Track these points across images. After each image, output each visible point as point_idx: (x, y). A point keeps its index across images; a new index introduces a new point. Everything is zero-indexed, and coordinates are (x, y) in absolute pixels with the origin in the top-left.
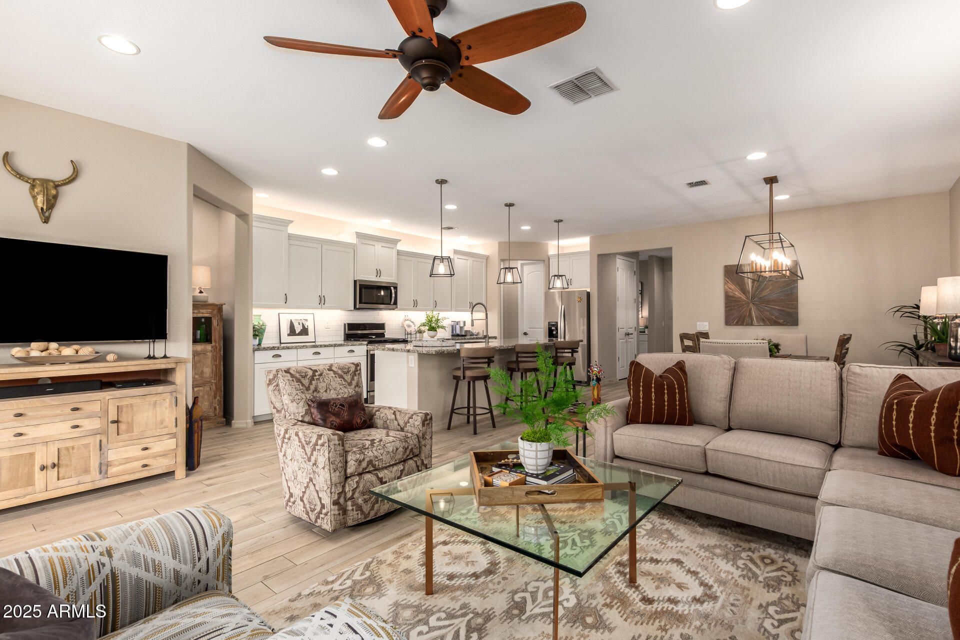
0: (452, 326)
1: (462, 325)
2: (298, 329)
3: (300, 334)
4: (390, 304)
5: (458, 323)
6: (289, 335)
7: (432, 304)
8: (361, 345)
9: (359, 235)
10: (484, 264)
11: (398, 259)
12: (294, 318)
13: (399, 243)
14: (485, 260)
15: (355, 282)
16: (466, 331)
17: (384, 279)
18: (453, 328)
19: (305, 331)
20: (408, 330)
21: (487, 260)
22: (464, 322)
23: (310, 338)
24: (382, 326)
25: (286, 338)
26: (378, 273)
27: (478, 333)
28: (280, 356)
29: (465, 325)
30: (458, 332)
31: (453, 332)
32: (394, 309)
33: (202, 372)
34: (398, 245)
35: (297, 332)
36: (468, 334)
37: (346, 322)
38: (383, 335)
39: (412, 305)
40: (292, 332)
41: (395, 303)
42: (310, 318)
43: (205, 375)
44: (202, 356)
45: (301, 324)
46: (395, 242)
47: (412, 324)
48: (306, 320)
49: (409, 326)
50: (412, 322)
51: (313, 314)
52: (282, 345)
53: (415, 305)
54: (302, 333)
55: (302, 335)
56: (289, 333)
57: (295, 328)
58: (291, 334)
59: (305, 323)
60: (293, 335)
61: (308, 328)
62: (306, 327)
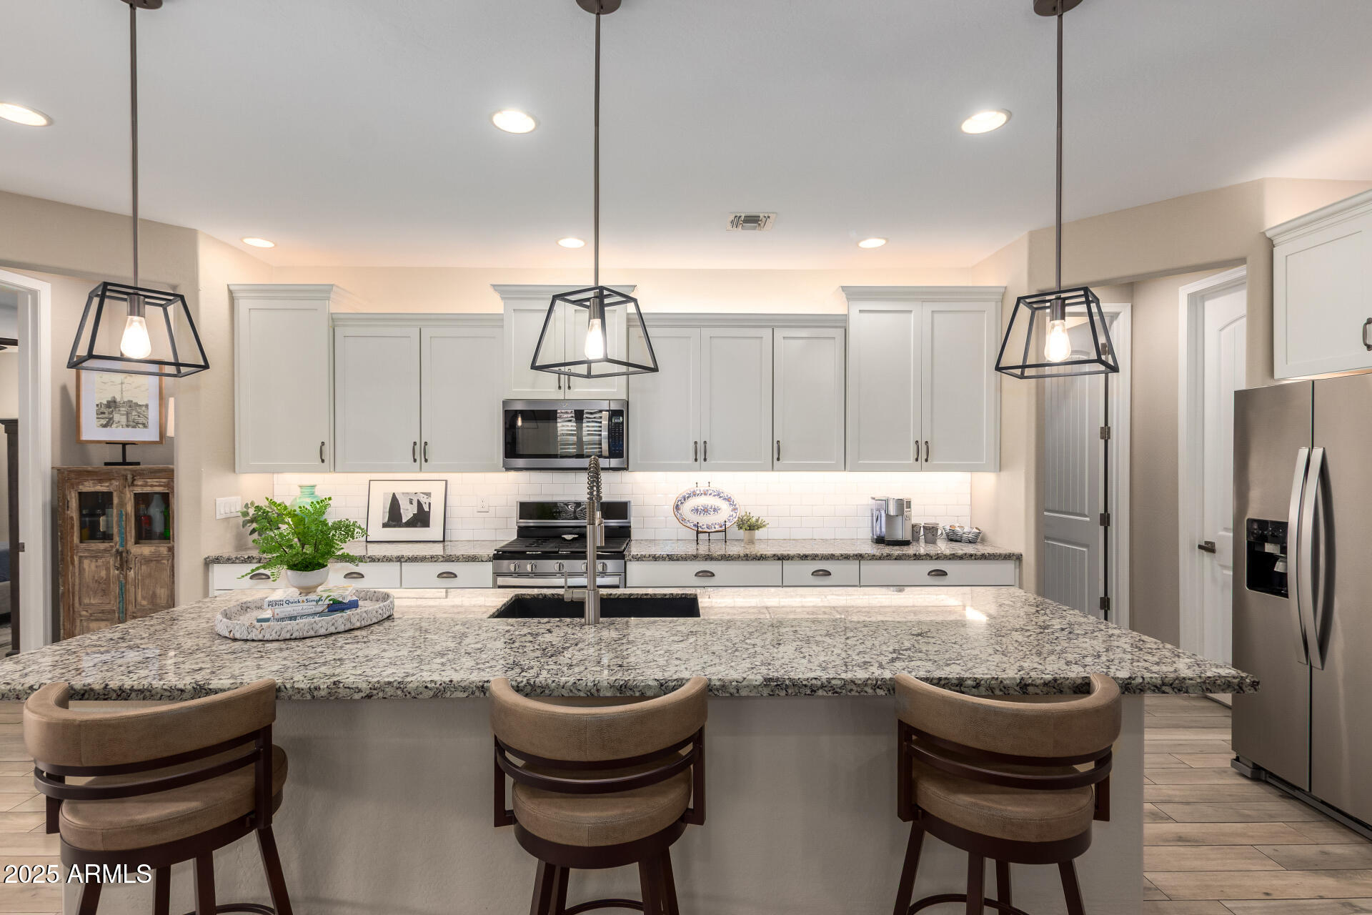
1: (893, 511)
2: (408, 512)
3: (412, 523)
6: (385, 525)
7: (766, 450)
12: (399, 489)
19: (421, 519)
21: (1002, 301)
22: (901, 504)
23: (434, 531)
25: (377, 531)
26: (563, 379)
30: (883, 528)
33: (154, 595)
35: (404, 520)
39: (692, 456)
40: (394, 518)
41: (618, 452)
42: (437, 491)
43: (158, 601)
44: (153, 564)
45: (415, 503)
47: (722, 504)
48: (428, 495)
49: (705, 510)
50: (728, 499)
51: (446, 481)
52: (369, 545)
53: (701, 455)
54: (417, 523)
55: (415, 526)
56: (386, 520)
57: (402, 511)
58: (391, 522)
59: (424, 500)
60: (394, 523)
61: (429, 512)
62: (426, 509)
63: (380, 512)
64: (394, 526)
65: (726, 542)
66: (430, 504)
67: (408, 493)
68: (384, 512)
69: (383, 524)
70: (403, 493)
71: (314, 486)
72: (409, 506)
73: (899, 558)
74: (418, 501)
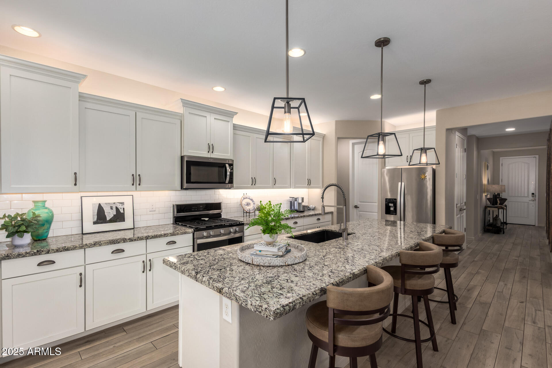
0: (291, 202)
1: (300, 201)
2: (110, 214)
4: (224, 183)
5: (296, 199)
6: (95, 223)
7: (271, 181)
8: (185, 233)
9: (186, 103)
10: (321, 142)
11: (234, 134)
12: (103, 201)
13: (235, 117)
14: (321, 139)
15: (182, 158)
16: (304, 206)
17: (217, 155)
18: (292, 204)
19: (119, 217)
20: (247, 208)
21: (323, 138)
22: (303, 199)
23: (128, 223)
24: (218, 206)
25: (89, 227)
26: (211, 148)
27: (315, 207)
28: (53, 262)
29: (303, 201)
30: (296, 207)
31: (291, 207)
32: (230, 188)
34: (234, 119)
35: (108, 219)
36: (306, 209)
37: (175, 203)
38: (219, 215)
39: (251, 183)
40: (101, 218)
41: (231, 182)
42: (127, 200)
45: (114, 209)
46: (231, 114)
47: (251, 202)
48: (123, 203)
49: (248, 204)
50: (252, 200)
51: (133, 195)
52: (84, 236)
53: (254, 183)
54: (116, 220)
55: (116, 222)
56: (95, 219)
57: (106, 214)
58: (99, 221)
59: (120, 206)
60: (101, 221)
61: (124, 213)
62: (122, 211)
63: (90, 215)
64: (102, 223)
65: (255, 216)
66: (124, 209)
67: (109, 203)
68: (93, 215)
69: (94, 222)
70: (106, 203)
71: (45, 201)
72: (110, 211)
73: (301, 217)
74: (116, 207)
